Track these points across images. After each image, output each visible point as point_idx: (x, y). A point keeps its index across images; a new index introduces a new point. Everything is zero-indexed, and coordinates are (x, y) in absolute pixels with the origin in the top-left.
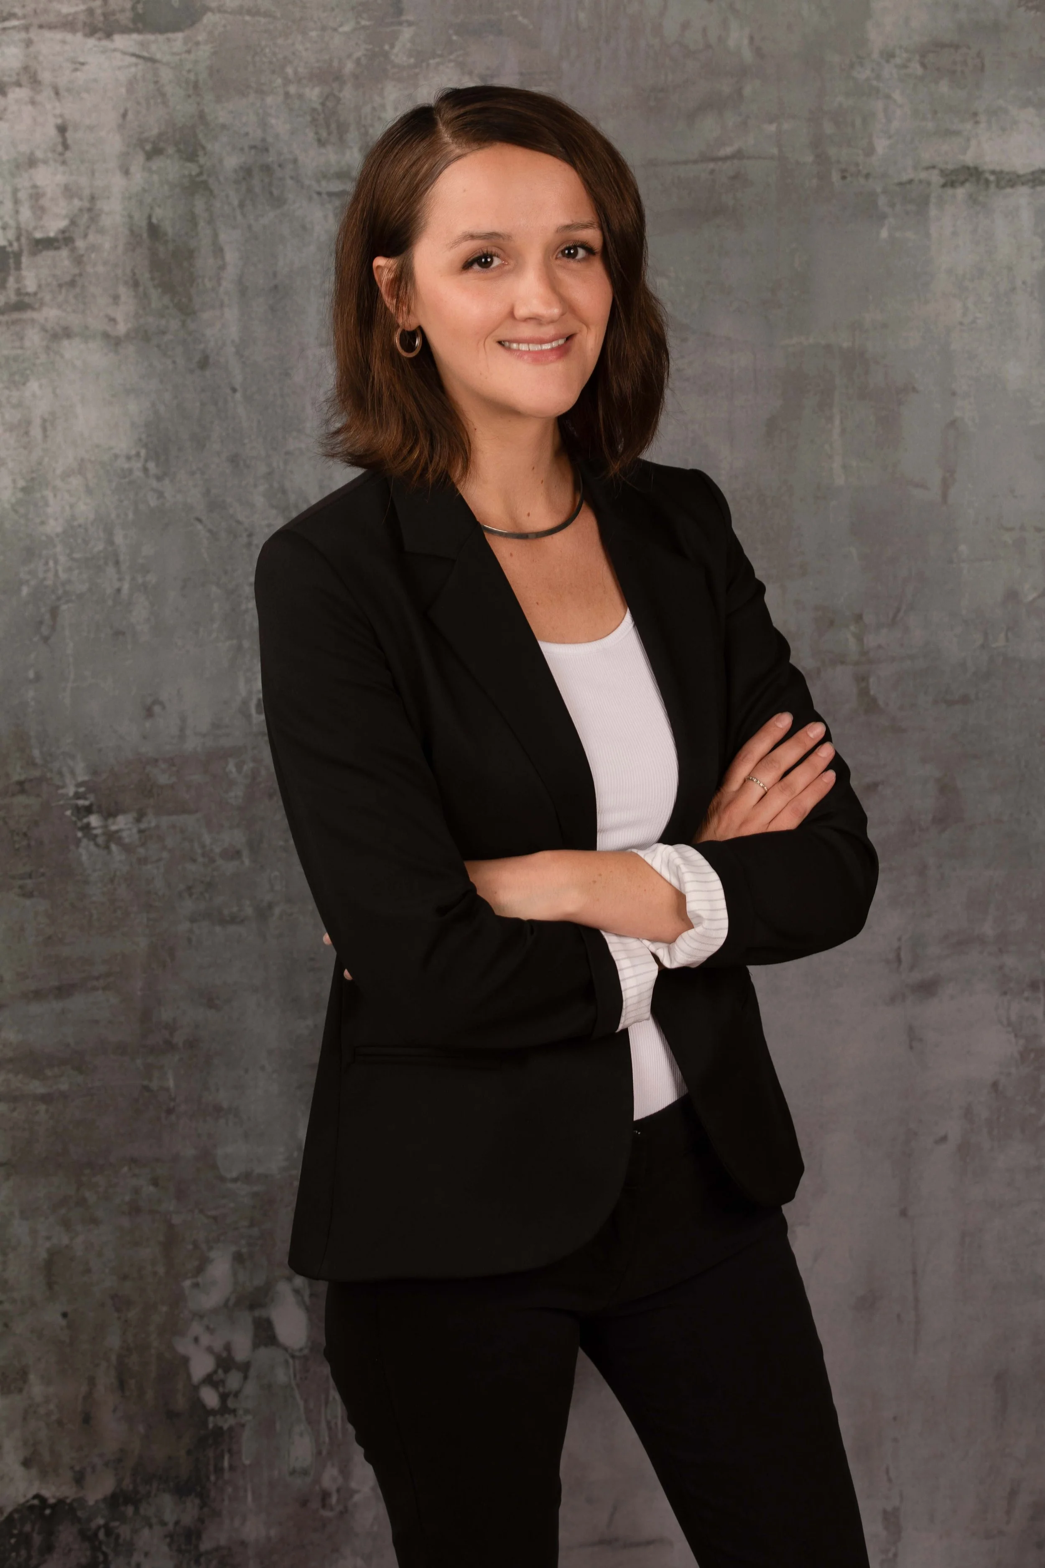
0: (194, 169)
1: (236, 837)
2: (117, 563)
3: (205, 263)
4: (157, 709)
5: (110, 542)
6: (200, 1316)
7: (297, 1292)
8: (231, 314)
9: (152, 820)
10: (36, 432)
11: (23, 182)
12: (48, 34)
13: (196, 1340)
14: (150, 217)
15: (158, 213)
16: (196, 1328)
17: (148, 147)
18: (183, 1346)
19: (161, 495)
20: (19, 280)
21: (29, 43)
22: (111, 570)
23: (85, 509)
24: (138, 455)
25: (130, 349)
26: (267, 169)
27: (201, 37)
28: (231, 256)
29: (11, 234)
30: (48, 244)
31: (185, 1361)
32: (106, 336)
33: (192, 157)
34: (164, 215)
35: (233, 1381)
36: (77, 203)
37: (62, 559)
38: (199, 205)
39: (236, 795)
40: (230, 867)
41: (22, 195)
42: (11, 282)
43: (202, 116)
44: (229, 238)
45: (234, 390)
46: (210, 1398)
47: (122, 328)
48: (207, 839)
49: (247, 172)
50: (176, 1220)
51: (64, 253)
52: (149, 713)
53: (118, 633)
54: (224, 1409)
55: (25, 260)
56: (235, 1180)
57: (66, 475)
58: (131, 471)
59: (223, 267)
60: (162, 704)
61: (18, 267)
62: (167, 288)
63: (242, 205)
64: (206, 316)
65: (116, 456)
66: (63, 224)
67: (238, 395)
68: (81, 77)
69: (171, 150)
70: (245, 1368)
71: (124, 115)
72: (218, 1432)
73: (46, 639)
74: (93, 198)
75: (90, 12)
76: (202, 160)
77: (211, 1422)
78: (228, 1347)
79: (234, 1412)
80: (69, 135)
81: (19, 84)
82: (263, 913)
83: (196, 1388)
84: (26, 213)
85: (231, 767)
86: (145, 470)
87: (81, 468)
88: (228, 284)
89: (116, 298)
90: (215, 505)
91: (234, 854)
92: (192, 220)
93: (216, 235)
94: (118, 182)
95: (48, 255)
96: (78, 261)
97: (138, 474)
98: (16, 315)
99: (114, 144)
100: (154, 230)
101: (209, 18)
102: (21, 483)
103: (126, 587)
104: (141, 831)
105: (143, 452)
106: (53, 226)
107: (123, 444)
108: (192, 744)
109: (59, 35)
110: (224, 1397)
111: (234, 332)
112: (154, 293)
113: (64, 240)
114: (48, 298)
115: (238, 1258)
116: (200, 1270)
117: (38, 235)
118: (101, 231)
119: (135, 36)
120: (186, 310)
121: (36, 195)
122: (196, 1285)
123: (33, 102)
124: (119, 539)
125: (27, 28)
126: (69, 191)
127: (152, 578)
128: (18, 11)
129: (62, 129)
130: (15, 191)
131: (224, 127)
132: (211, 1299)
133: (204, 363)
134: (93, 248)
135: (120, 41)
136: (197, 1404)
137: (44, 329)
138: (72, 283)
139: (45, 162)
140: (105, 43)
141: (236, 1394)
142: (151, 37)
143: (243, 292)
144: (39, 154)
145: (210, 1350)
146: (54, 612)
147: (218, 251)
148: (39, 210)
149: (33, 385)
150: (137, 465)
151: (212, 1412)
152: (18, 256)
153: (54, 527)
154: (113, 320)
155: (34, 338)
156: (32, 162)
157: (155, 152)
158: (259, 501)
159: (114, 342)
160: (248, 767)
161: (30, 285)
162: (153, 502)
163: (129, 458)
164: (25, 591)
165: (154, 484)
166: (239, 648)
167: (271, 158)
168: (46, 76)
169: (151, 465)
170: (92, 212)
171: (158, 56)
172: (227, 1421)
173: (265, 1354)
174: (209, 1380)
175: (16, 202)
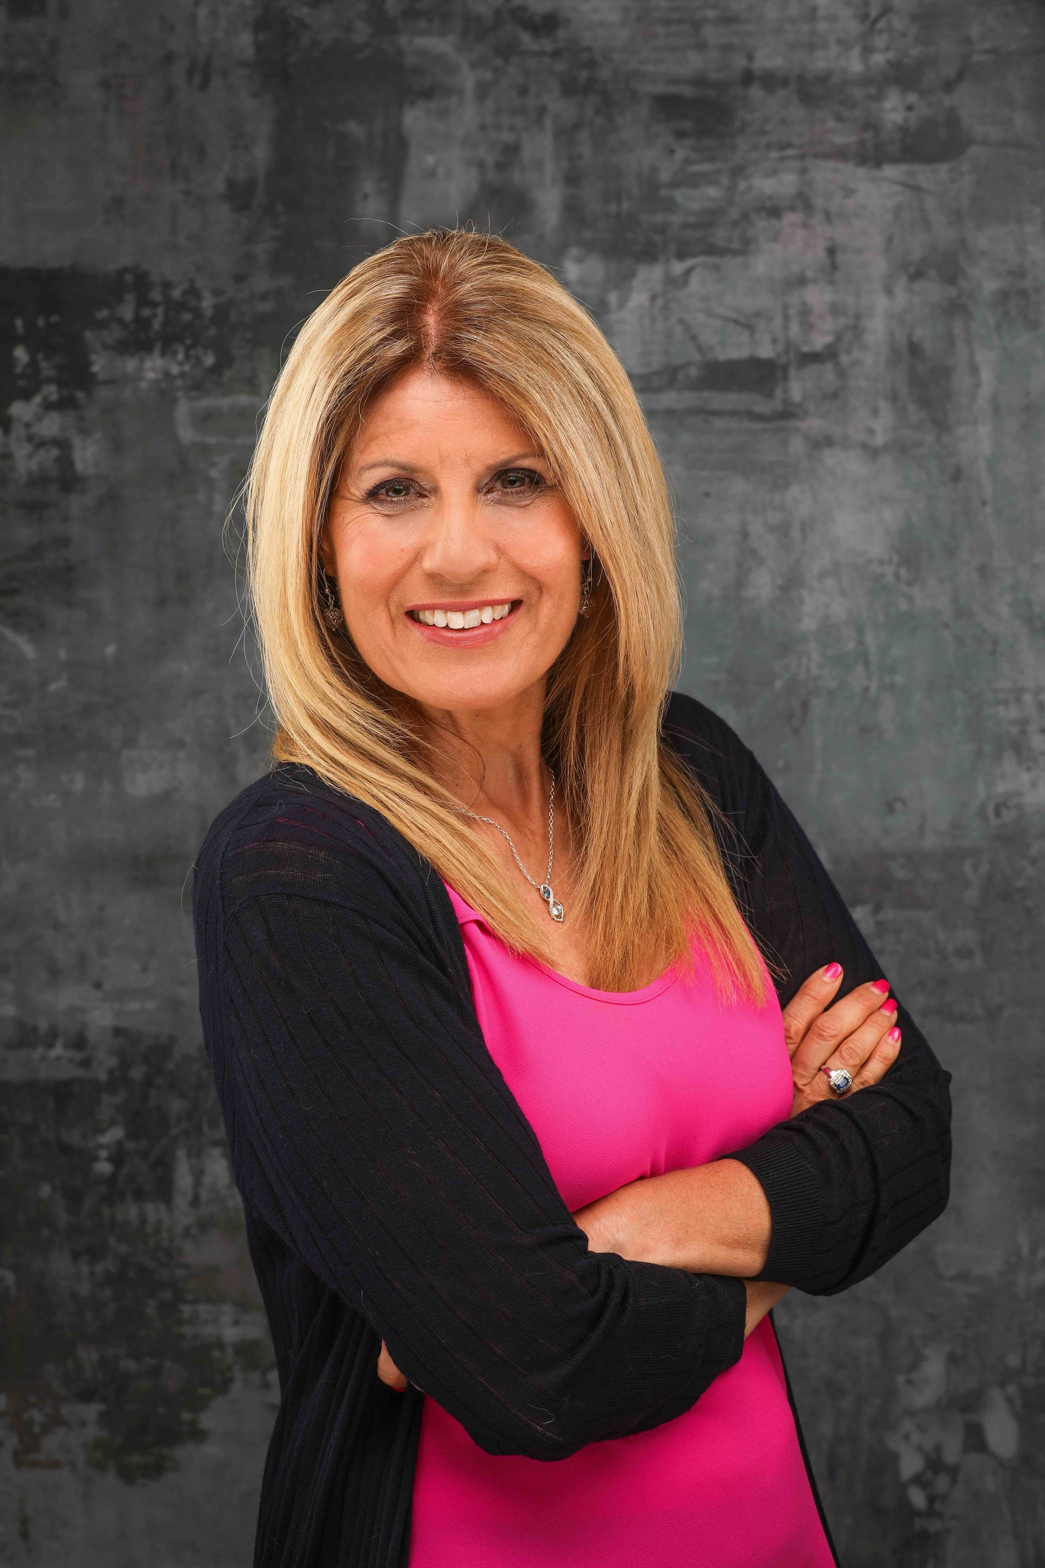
0: (952, 292)
1: (968, 936)
2: (867, 663)
3: (961, 381)
4: (898, 806)
5: (861, 642)
6: (911, 1413)
7: (1009, 1400)
8: (984, 430)
9: (889, 914)
10: (796, 534)
11: (794, 299)
12: (821, 163)
13: (907, 1437)
14: (910, 336)
15: (919, 333)
16: (907, 1425)
17: (912, 270)
18: (894, 1443)
19: (910, 600)
20: (786, 390)
21: (803, 171)
22: (860, 669)
23: (839, 609)
24: (890, 560)
25: (887, 460)
26: (1023, 294)
27: (965, 168)
28: (986, 376)
29: (780, 348)
30: (814, 358)
31: (894, 1458)
32: (865, 446)
33: (952, 280)
34: (925, 335)
35: (942, 1483)
36: (842, 321)
37: (815, 656)
38: (958, 327)
39: (971, 895)
40: (961, 966)
41: (792, 312)
42: (779, 393)
43: (963, 243)
44: (985, 358)
45: (984, 503)
46: (918, 1498)
47: (880, 439)
48: (941, 936)
49: (1004, 296)
50: (894, 1313)
51: (829, 367)
52: (890, 808)
53: (865, 731)
54: (931, 1513)
55: (792, 372)
56: (953, 1279)
57: (822, 576)
58: (883, 575)
59: (977, 385)
60: (904, 802)
61: (786, 378)
62: (924, 403)
63: (998, 327)
64: (961, 431)
65: (870, 561)
66: (828, 339)
67: (989, 509)
68: (850, 203)
69: (932, 273)
70: (953, 1472)
71: (890, 240)
72: (924, 1537)
73: (796, 732)
74: (858, 317)
75: (862, 143)
76: (963, 284)
77: (918, 1524)
78: (938, 1448)
79: (940, 1515)
80: (840, 258)
81: (793, 209)
82: (993, 1014)
83: (904, 1487)
84: (795, 329)
85: (967, 867)
86: (897, 575)
87: (835, 570)
88: (982, 401)
89: (875, 412)
90: (961, 613)
91: (964, 953)
92: (950, 339)
93: (972, 355)
94: (881, 302)
95: (813, 369)
96: (842, 374)
97: (890, 578)
98: (781, 424)
99: (879, 266)
100: (914, 349)
101: (973, 151)
102: (780, 581)
103: (874, 686)
104: (878, 924)
105: (895, 558)
106: (820, 341)
107: (877, 548)
108: (930, 842)
109: (832, 164)
110: (931, 1500)
111: (986, 447)
112: (912, 408)
113: (829, 355)
114: (811, 407)
115: (953, 1359)
116: (914, 1367)
117: (806, 349)
118: (865, 348)
119: (904, 167)
120: (941, 425)
121: (805, 312)
122: (909, 1382)
123: (805, 226)
124: (870, 639)
125: (802, 157)
126: (835, 310)
127: (899, 679)
128: (795, 141)
129: (831, 251)
130: (786, 308)
131: (983, 253)
132: (923, 1398)
133: (957, 476)
134: (857, 363)
135: (890, 171)
136: (904, 1503)
137: (807, 438)
138: (835, 396)
139: (815, 281)
140: (875, 173)
141: (944, 1498)
142: (917, 167)
143: (996, 410)
144: (809, 274)
145: (920, 1449)
146: (805, 706)
147: (974, 370)
148: (808, 327)
149: (795, 490)
150: (889, 570)
151: (919, 1514)
152: (785, 369)
153: (809, 624)
154: (871, 432)
155: (797, 445)
156: (802, 281)
157: (917, 274)
158: (1004, 611)
159: (872, 452)
160: (984, 868)
161: (796, 395)
162: (903, 606)
163: (881, 563)
164: (779, 684)
165: (905, 589)
166: (979, 753)
167: (1027, 283)
168: (818, 202)
169: (903, 571)
170: (856, 329)
171: (924, 185)
172: (934, 1526)
173: (974, 1460)
174: (918, 1480)
175: (786, 318)
